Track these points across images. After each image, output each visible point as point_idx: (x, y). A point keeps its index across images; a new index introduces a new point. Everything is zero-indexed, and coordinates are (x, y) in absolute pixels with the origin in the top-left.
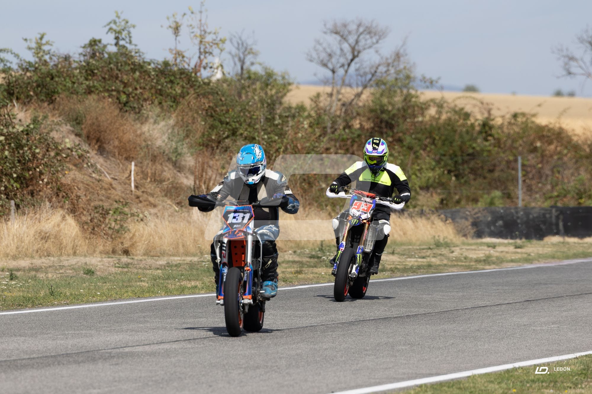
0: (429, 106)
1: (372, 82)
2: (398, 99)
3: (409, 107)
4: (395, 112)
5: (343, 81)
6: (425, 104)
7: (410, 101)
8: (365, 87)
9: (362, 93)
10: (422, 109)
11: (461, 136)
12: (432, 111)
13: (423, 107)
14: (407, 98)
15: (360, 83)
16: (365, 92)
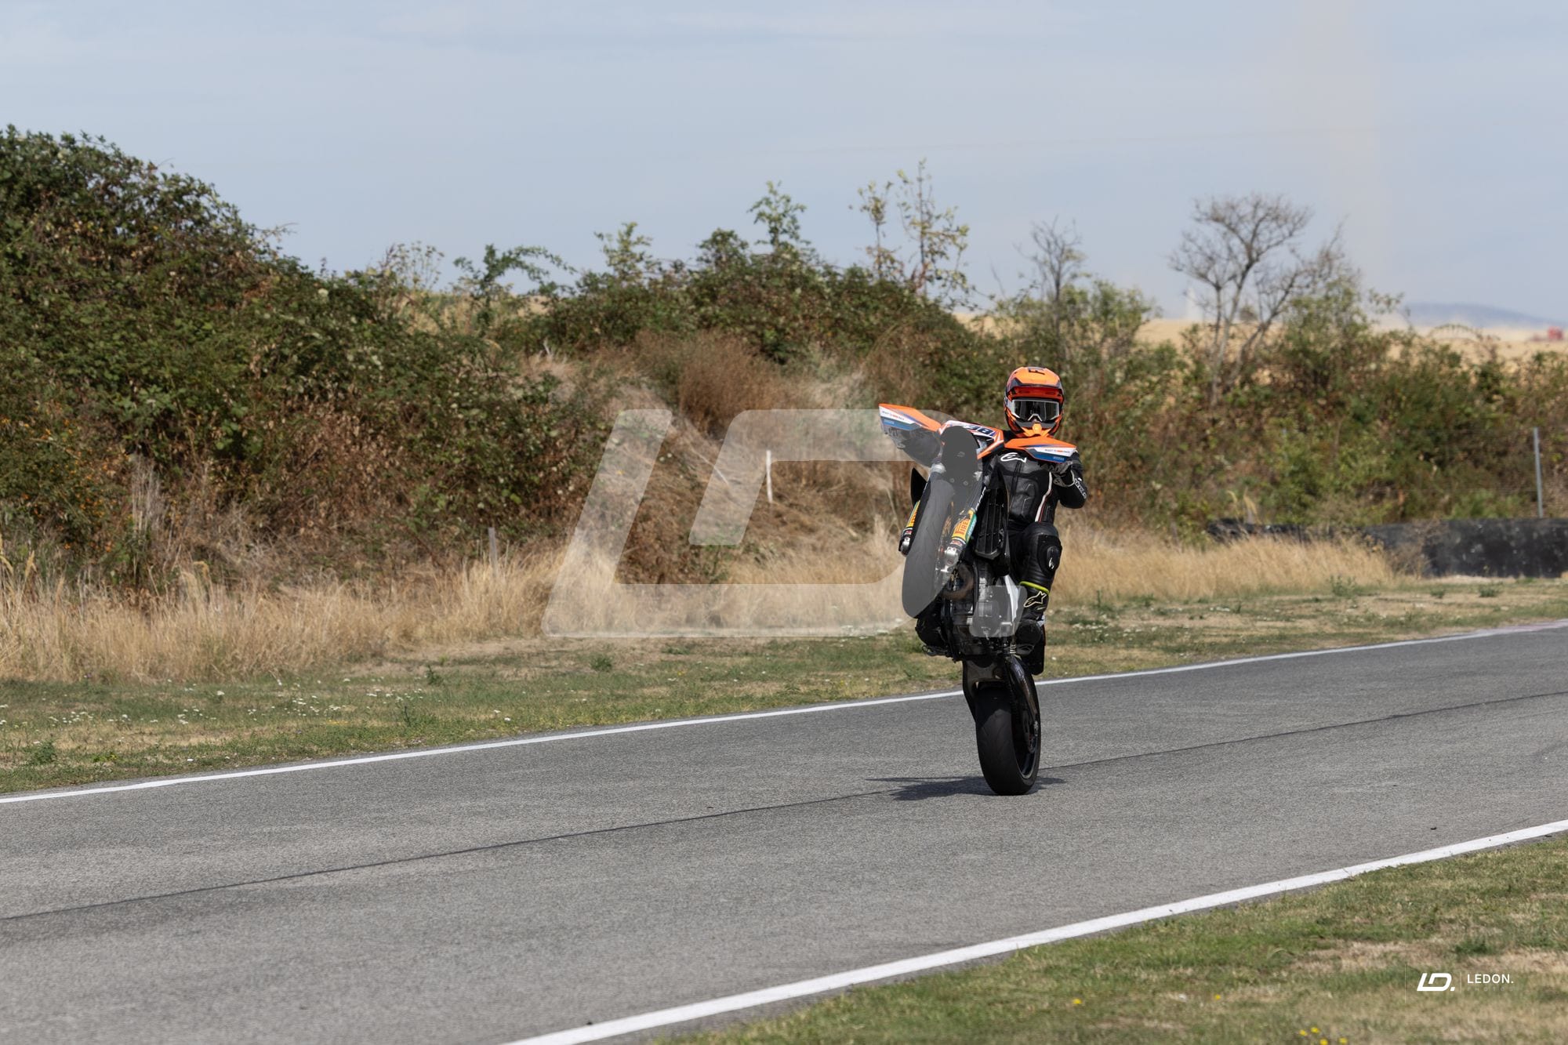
0: (1388, 343)
1: (1285, 303)
2: (1333, 330)
3: (1351, 346)
4: (1327, 353)
5: (1235, 303)
6: (1379, 341)
7: (1354, 335)
8: (1275, 314)
9: (1269, 322)
10: (1375, 349)
11: (1444, 396)
12: (1394, 352)
13: (1378, 348)
14: (1350, 331)
15: (1264, 305)
16: (1274, 321)
